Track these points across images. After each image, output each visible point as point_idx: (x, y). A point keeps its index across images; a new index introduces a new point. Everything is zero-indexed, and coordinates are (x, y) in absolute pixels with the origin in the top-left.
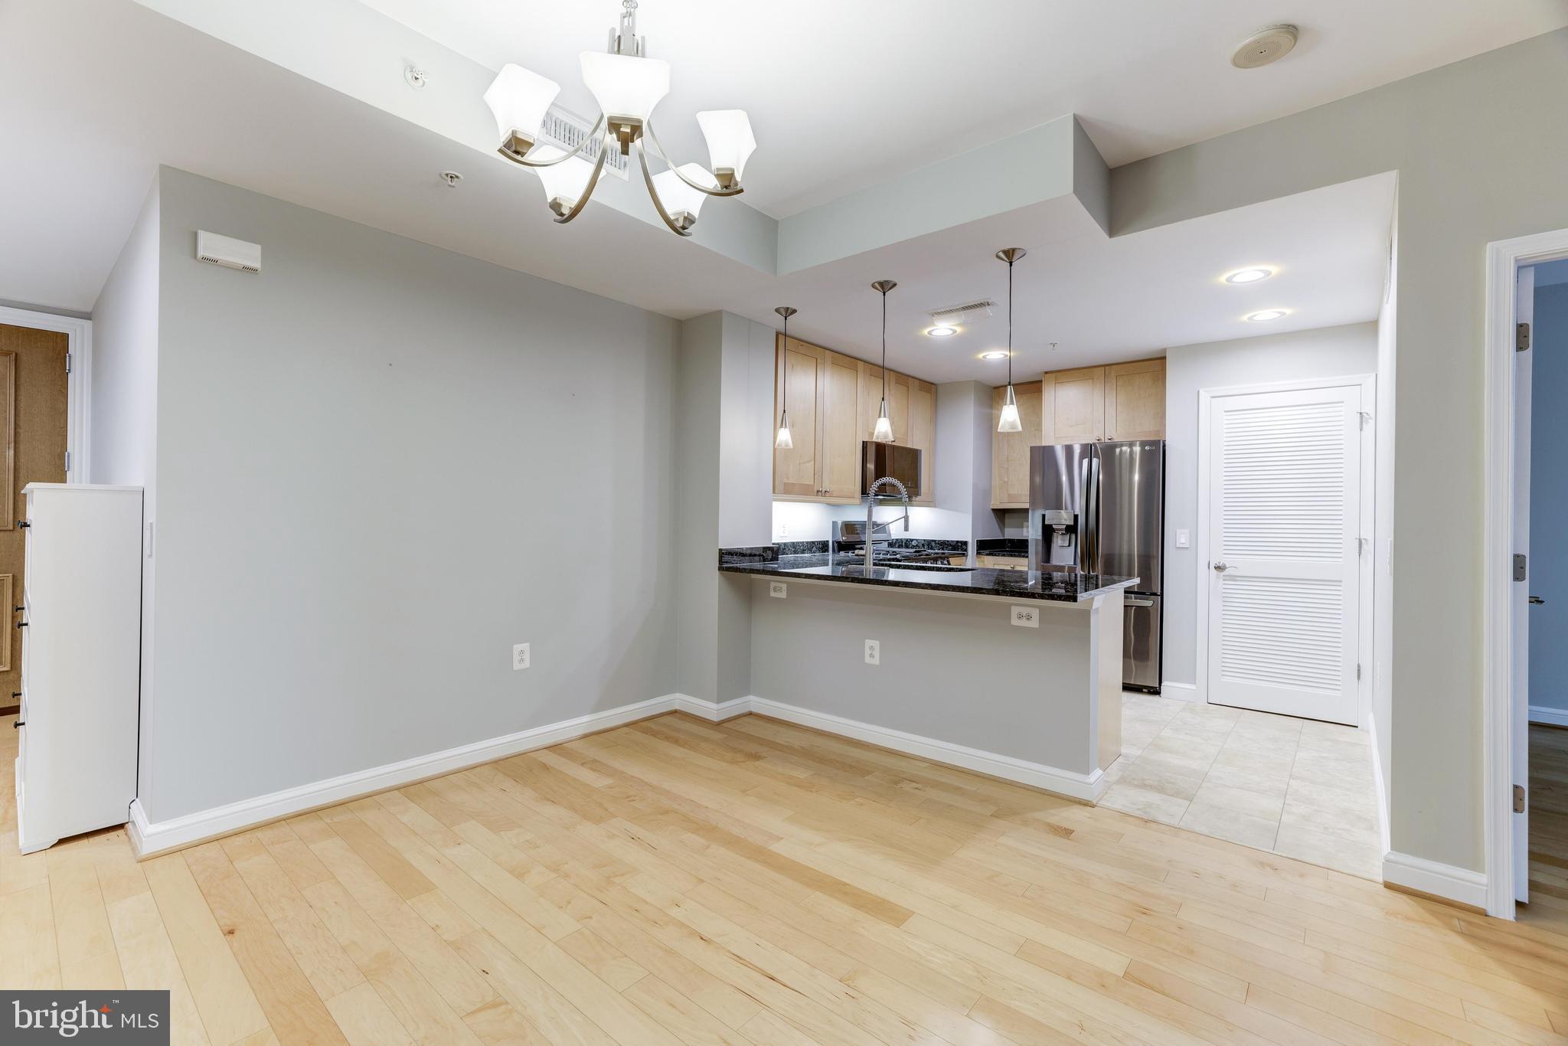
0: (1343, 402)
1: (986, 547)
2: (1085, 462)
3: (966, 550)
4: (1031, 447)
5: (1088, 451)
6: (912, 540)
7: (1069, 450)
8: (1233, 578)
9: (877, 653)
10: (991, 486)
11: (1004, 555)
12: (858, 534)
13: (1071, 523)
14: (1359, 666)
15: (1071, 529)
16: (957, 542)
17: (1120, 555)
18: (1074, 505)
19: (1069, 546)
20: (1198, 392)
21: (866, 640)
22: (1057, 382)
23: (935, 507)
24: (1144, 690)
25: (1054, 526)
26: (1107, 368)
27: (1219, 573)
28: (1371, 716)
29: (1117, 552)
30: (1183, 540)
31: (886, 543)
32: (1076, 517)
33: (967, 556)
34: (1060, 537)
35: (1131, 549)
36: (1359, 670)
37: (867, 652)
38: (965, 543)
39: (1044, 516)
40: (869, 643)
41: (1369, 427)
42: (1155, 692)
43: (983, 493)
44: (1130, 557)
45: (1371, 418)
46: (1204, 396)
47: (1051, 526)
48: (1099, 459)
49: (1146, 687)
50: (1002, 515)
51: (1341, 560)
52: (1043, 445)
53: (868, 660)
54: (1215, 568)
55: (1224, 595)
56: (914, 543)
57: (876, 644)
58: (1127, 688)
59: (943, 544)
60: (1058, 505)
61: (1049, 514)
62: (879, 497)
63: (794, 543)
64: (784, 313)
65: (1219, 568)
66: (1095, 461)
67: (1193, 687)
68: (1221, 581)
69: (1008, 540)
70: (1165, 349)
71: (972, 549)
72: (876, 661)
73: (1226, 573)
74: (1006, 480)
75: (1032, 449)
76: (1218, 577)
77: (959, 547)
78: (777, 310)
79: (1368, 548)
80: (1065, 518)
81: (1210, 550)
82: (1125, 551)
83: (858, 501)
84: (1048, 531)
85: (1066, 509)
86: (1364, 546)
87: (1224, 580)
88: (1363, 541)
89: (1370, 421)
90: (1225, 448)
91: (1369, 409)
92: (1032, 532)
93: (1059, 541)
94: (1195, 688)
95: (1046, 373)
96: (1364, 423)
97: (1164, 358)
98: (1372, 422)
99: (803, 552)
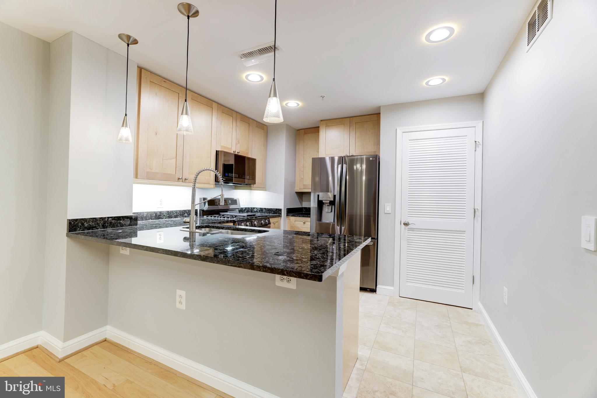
0: (466, 136)
1: (291, 212)
2: (340, 166)
3: (281, 214)
4: (313, 158)
5: (342, 160)
6: (254, 208)
7: (332, 159)
8: (412, 229)
9: (184, 301)
10: (295, 181)
11: (300, 216)
12: (217, 205)
13: (332, 199)
14: (473, 276)
15: (332, 203)
16: (277, 209)
17: (356, 215)
18: (335, 190)
19: (331, 212)
20: (396, 129)
21: (177, 290)
22: (327, 126)
23: (266, 190)
24: (368, 290)
25: (323, 201)
26: (351, 118)
27: (406, 227)
28: (480, 304)
29: (355, 214)
30: (388, 209)
31: (237, 210)
32: (335, 196)
33: (281, 216)
34: (326, 207)
35: (361, 212)
36: (473, 279)
37: (178, 299)
38: (280, 210)
39: (318, 196)
40: (179, 292)
41: (479, 149)
42: (374, 291)
43: (290, 184)
44: (361, 216)
45: (480, 144)
46: (399, 132)
47: (322, 201)
48: (347, 164)
49: (369, 289)
50: (301, 195)
51: (465, 220)
52: (320, 157)
53: (178, 305)
54: (404, 224)
55: (408, 239)
56: (255, 210)
57: (183, 293)
58: (362, 289)
59: (269, 210)
60: (327, 190)
61: (321, 194)
62: (230, 184)
63: (168, 212)
64: (126, 40)
65: (406, 224)
66: (344, 166)
67: (392, 288)
68: (407, 231)
69: (304, 207)
70: (379, 108)
71: (284, 213)
72: (183, 307)
73: (409, 227)
74: (302, 177)
75: (314, 159)
76: (405, 229)
77: (277, 212)
78: (120, 36)
79: (478, 213)
80: (331, 197)
81: (401, 215)
82: (358, 213)
83: (212, 186)
84: (320, 204)
85: (331, 192)
86: (477, 213)
87: (408, 231)
88: (476, 210)
89: (479, 145)
90: (409, 160)
91: (479, 140)
92: (313, 204)
93: (326, 209)
94: (393, 289)
95: (321, 121)
96: (477, 147)
97: (379, 114)
98: (481, 147)
99: (176, 217)
